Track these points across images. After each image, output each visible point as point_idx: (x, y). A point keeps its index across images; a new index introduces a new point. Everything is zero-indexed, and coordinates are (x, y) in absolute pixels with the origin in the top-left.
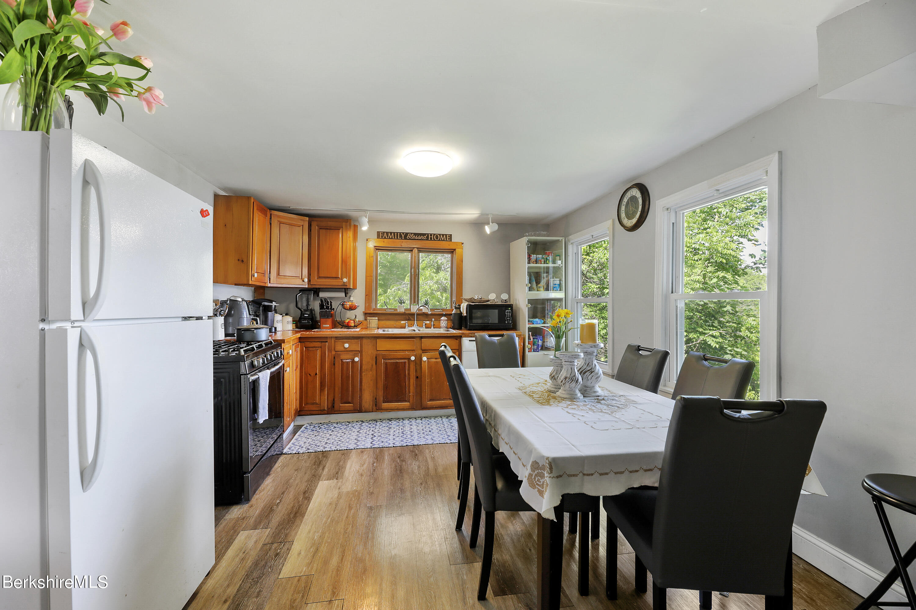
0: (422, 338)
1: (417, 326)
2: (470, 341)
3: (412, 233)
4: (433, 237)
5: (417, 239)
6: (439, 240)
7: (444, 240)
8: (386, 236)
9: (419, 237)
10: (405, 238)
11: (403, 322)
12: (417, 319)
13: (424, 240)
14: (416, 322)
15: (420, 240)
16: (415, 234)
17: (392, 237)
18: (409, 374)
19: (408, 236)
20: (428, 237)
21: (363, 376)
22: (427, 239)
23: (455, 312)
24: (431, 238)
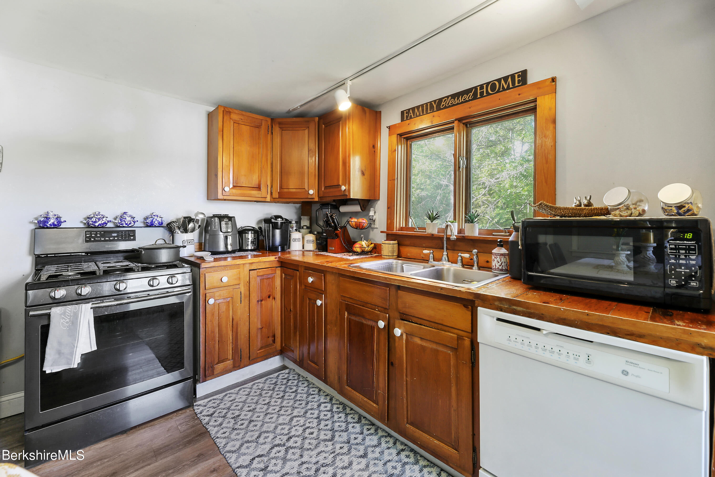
0: (399, 288)
1: (449, 262)
2: (499, 319)
3: (448, 97)
4: (485, 90)
5: (458, 104)
6: (499, 91)
7: (508, 88)
8: (412, 114)
9: (460, 98)
10: (439, 109)
11: (426, 252)
12: (449, 247)
13: (470, 100)
14: (445, 253)
15: (462, 103)
16: (453, 96)
17: (420, 113)
18: (378, 350)
19: (442, 104)
20: (475, 94)
21: (328, 330)
22: (475, 97)
23: (514, 239)
24: (481, 94)
